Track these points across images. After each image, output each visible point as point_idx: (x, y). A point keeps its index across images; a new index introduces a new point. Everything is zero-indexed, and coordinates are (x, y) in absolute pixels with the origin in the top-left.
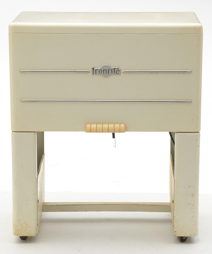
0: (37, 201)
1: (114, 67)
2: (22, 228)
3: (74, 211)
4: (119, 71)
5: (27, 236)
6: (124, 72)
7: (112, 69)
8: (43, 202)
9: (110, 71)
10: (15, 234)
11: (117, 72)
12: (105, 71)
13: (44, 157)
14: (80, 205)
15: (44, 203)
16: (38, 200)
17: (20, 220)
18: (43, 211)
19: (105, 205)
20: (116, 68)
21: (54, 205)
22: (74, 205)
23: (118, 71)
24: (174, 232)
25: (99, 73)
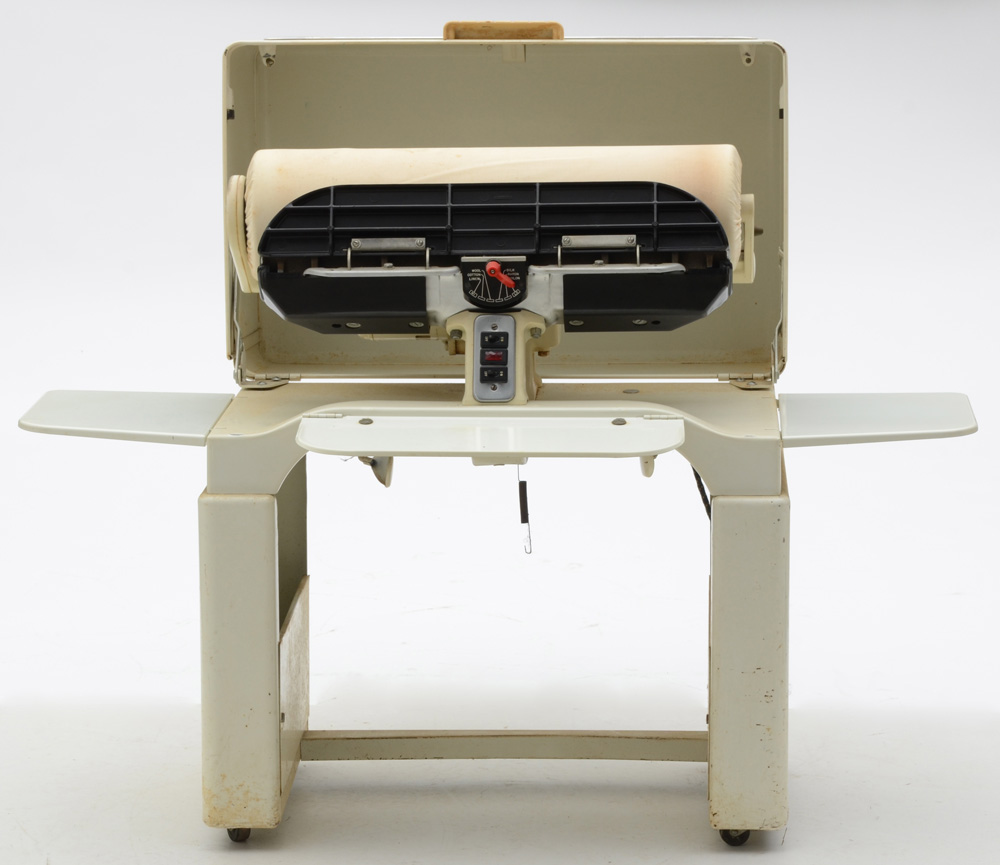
0: (278, 717)
2: (230, 802)
3: (401, 758)
5: (247, 826)
8: (303, 729)
10: (212, 821)
13: (304, 584)
14: (420, 737)
15: (306, 733)
16: (283, 715)
17: (224, 776)
18: (301, 756)
19: (499, 739)
21: (338, 739)
22: (400, 738)
24: (711, 815)
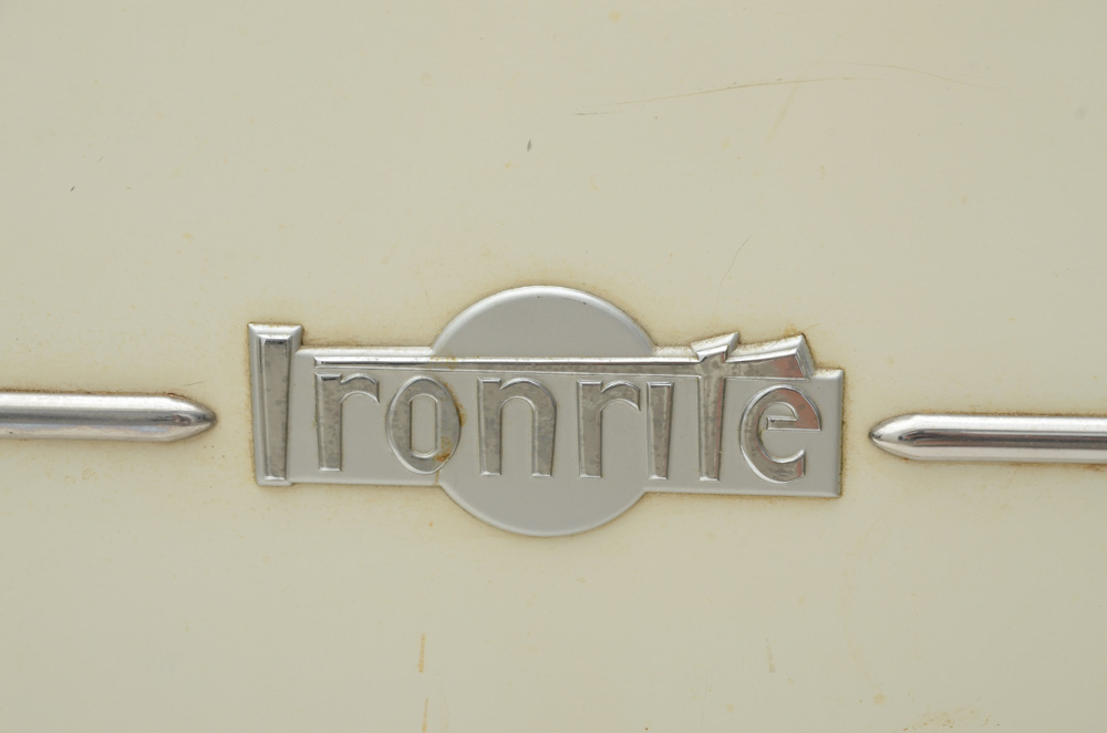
1: (718, 345)
4: (810, 416)
6: (918, 437)
7: (662, 382)
9: (629, 424)
11: (770, 435)
12: (521, 414)
20: (744, 355)
23: (786, 410)
25: (407, 448)
